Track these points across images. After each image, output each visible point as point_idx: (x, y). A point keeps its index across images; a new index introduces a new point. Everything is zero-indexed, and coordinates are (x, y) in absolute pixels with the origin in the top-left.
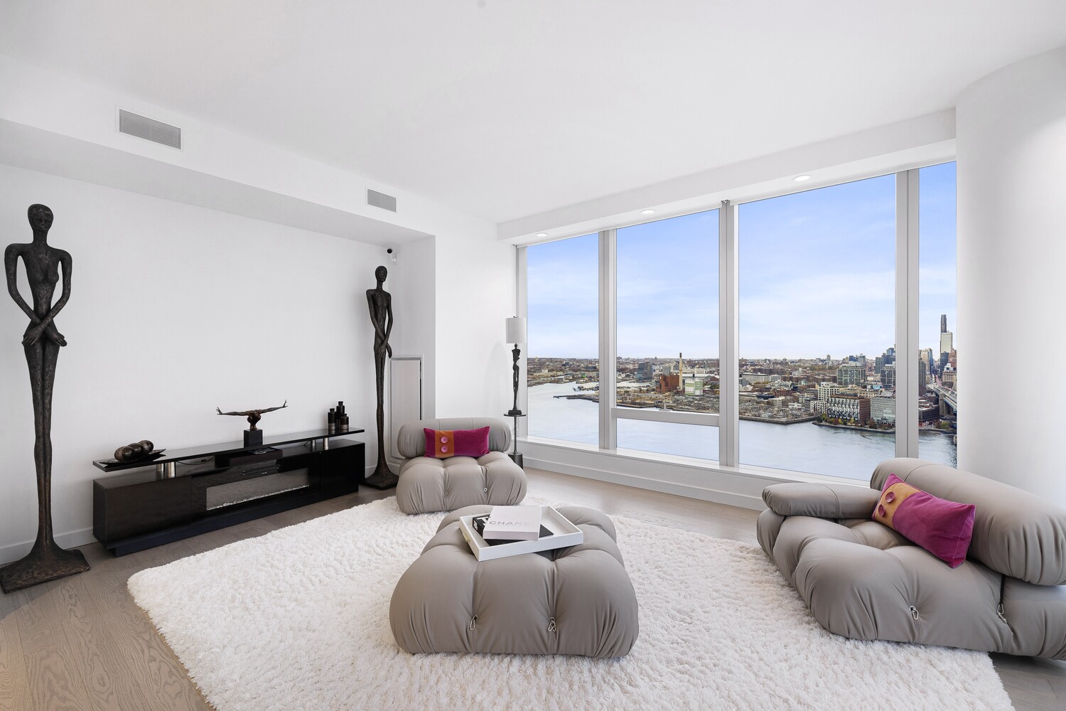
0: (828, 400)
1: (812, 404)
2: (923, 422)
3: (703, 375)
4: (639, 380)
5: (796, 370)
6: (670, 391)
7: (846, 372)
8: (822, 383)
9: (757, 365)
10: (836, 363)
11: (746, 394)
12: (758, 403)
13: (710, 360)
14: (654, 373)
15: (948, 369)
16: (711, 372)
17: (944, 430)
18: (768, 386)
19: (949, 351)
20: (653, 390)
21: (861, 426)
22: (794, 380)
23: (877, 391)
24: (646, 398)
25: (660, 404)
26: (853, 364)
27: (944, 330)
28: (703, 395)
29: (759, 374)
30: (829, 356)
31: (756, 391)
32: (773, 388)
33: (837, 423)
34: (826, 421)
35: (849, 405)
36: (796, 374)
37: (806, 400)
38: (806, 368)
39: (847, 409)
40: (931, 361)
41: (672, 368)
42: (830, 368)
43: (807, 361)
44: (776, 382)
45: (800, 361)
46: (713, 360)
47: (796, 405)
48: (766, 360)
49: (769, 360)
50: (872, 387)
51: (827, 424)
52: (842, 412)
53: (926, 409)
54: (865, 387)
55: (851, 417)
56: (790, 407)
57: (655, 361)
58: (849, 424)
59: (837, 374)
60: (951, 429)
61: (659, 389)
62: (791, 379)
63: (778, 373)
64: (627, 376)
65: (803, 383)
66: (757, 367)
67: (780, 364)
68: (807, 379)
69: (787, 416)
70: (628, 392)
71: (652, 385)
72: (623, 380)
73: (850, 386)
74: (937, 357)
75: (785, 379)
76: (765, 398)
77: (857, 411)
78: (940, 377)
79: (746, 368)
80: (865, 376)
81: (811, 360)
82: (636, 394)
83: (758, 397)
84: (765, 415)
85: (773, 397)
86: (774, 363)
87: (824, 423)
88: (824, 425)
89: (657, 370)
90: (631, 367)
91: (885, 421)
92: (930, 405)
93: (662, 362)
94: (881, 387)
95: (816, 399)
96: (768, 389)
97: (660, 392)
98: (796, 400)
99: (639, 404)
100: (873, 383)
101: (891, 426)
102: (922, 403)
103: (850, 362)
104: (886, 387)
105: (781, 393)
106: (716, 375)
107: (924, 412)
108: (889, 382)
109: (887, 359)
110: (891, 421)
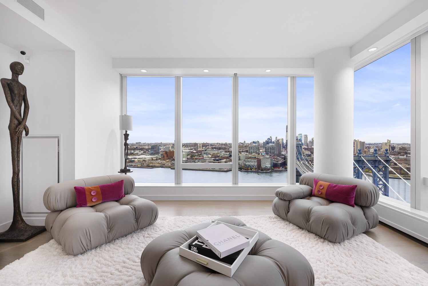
0: (244, 160)
2: (280, 167)
3: (187, 151)
4: (151, 154)
5: (231, 148)
6: (169, 159)
7: (252, 148)
8: (242, 153)
9: (213, 146)
10: (247, 144)
11: (208, 159)
13: (191, 143)
14: (160, 150)
16: (191, 149)
18: (218, 155)
20: (160, 159)
21: (257, 170)
22: (230, 152)
23: (264, 155)
24: (155, 163)
25: (164, 166)
26: (254, 144)
28: (187, 160)
29: (214, 149)
30: (245, 141)
31: (213, 157)
32: (221, 156)
33: (248, 169)
34: (244, 169)
35: (253, 162)
39: (252, 164)
40: (283, 143)
41: (170, 147)
42: (245, 147)
44: (222, 153)
46: (192, 143)
48: (217, 143)
49: (219, 143)
50: (262, 154)
51: (244, 170)
52: (250, 165)
53: (281, 162)
54: (259, 154)
55: (253, 167)
57: (161, 144)
58: (253, 170)
59: (248, 149)
61: (163, 158)
63: (223, 149)
64: (144, 152)
66: (213, 147)
67: (224, 145)
70: (145, 160)
71: (159, 156)
72: (142, 154)
73: (253, 154)
74: (285, 142)
75: (226, 152)
76: (217, 160)
77: (256, 164)
78: (286, 149)
79: (208, 147)
80: (259, 150)
82: (149, 161)
83: (214, 160)
84: (217, 168)
85: (221, 160)
86: (221, 145)
87: (243, 170)
88: (243, 171)
89: (162, 149)
90: (147, 147)
91: (266, 168)
92: (283, 160)
93: (165, 145)
95: (239, 160)
96: (218, 156)
97: (164, 160)
98: (231, 161)
99: (152, 166)
100: (262, 152)
101: (268, 170)
102: (280, 160)
103: (253, 144)
104: (267, 154)
105: (224, 158)
106: (193, 150)
107: (280, 163)
108: (268, 152)
109: (267, 142)
110: (269, 167)
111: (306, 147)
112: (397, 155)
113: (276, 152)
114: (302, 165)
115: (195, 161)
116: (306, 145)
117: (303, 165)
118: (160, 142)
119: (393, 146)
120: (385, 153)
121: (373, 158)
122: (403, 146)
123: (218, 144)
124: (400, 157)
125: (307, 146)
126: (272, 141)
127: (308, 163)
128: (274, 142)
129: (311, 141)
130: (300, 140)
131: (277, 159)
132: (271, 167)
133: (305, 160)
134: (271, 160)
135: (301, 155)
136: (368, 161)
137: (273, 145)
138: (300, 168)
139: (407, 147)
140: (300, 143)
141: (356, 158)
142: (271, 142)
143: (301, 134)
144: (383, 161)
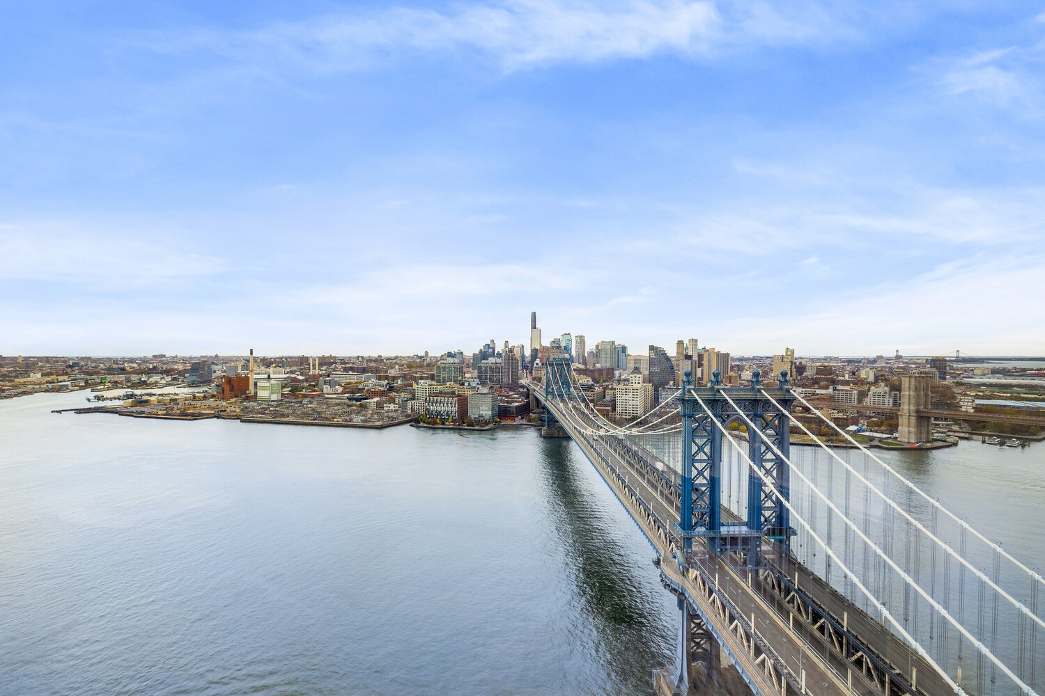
0: (426, 399)
1: (409, 404)
2: (516, 417)
3: (281, 376)
4: (192, 385)
5: (392, 368)
6: (237, 397)
7: (444, 368)
8: (420, 381)
9: (348, 363)
10: (434, 360)
11: (335, 396)
12: (349, 406)
13: (291, 358)
14: (213, 375)
15: (537, 364)
16: (291, 372)
17: (534, 423)
18: (361, 387)
19: (538, 347)
20: (213, 396)
21: (459, 425)
22: (390, 379)
23: (474, 388)
24: (202, 407)
25: (222, 413)
26: (451, 360)
27: (534, 327)
28: (281, 400)
29: (351, 373)
30: (427, 353)
31: (348, 393)
32: (366, 388)
33: (435, 423)
34: (424, 422)
35: (447, 404)
36: (392, 373)
37: (403, 401)
38: (403, 365)
39: (445, 408)
40: (523, 356)
41: (240, 368)
42: (428, 365)
43: (404, 358)
44: (370, 382)
45: (396, 357)
46: (294, 357)
47: (392, 407)
48: (358, 357)
49: (362, 357)
50: (469, 384)
51: (425, 425)
52: (440, 412)
53: (517, 404)
54: (463, 384)
55: (449, 416)
56: (387, 409)
57: (216, 360)
58: (447, 423)
59: (435, 372)
60: (540, 422)
61: (221, 394)
62: (387, 378)
63: (372, 372)
64: (173, 380)
65: (400, 382)
66: (348, 365)
67: (374, 361)
68: (404, 377)
69: (382, 419)
70: (176, 400)
71: (212, 389)
72: (168, 385)
73: (448, 383)
74: (528, 353)
75: (379, 378)
76: (358, 400)
77: (455, 409)
78: (531, 373)
79: (335, 367)
80: (463, 373)
81: (409, 357)
82: (186, 402)
83: (349, 399)
84: (357, 419)
85: (366, 399)
86: (367, 361)
87: (421, 424)
88: (421, 427)
89: (219, 371)
90: (180, 367)
91: (482, 419)
92: (522, 400)
93: (226, 361)
94: (478, 384)
95: (413, 399)
96: (361, 390)
97: (223, 399)
98: (392, 401)
99: (192, 415)
100: (470, 380)
101: (487, 423)
102: (514, 398)
103: (450, 358)
104: (483, 384)
105: (375, 394)
106: (298, 375)
107: (517, 407)
108: (486, 379)
109: (484, 355)
110: (487, 418)
111: (583, 367)
112: (810, 387)
113: (506, 380)
114: (571, 411)
115: (301, 402)
116: (581, 360)
117: (573, 412)
118: (214, 355)
119: (801, 363)
120: (780, 382)
121: (750, 395)
122: (827, 364)
123: (360, 359)
124: (818, 391)
125: (585, 363)
126: (496, 352)
127: (587, 406)
128: (499, 355)
129: (594, 351)
130: (567, 349)
131: (507, 397)
132: (493, 416)
133: (580, 398)
134: (494, 400)
135: (569, 387)
136: (737, 401)
137: (498, 362)
138: (567, 419)
139: (834, 366)
140: (567, 356)
141: (707, 395)
142: (493, 355)
143: (569, 334)
144: (774, 402)
